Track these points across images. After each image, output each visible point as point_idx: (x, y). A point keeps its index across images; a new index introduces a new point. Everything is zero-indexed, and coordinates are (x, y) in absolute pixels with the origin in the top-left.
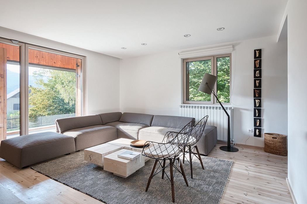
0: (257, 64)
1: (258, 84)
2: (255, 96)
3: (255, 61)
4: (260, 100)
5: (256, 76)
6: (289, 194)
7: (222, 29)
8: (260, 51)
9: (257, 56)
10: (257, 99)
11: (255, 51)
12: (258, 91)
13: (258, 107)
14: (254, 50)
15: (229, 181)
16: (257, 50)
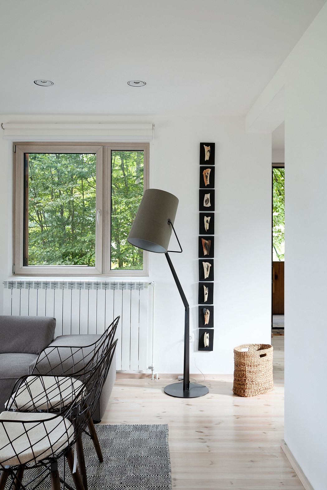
0: (207, 177)
1: (208, 225)
2: (201, 254)
3: (202, 169)
4: (212, 262)
5: (205, 205)
6: (295, 476)
7: (141, 84)
8: (212, 146)
9: (207, 158)
10: (205, 261)
11: (202, 145)
12: (207, 242)
13: (207, 279)
14: (201, 143)
15: (175, 480)
16: (207, 144)
